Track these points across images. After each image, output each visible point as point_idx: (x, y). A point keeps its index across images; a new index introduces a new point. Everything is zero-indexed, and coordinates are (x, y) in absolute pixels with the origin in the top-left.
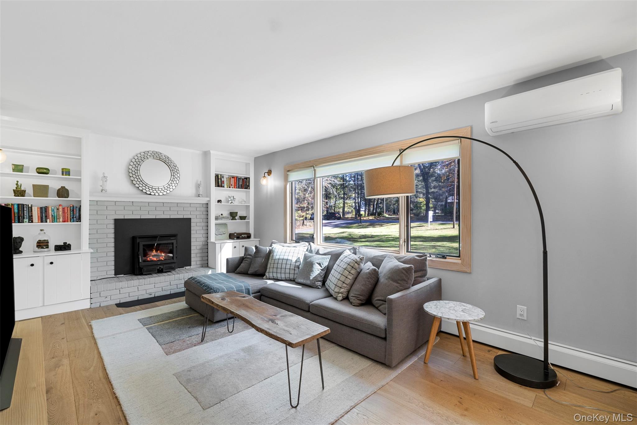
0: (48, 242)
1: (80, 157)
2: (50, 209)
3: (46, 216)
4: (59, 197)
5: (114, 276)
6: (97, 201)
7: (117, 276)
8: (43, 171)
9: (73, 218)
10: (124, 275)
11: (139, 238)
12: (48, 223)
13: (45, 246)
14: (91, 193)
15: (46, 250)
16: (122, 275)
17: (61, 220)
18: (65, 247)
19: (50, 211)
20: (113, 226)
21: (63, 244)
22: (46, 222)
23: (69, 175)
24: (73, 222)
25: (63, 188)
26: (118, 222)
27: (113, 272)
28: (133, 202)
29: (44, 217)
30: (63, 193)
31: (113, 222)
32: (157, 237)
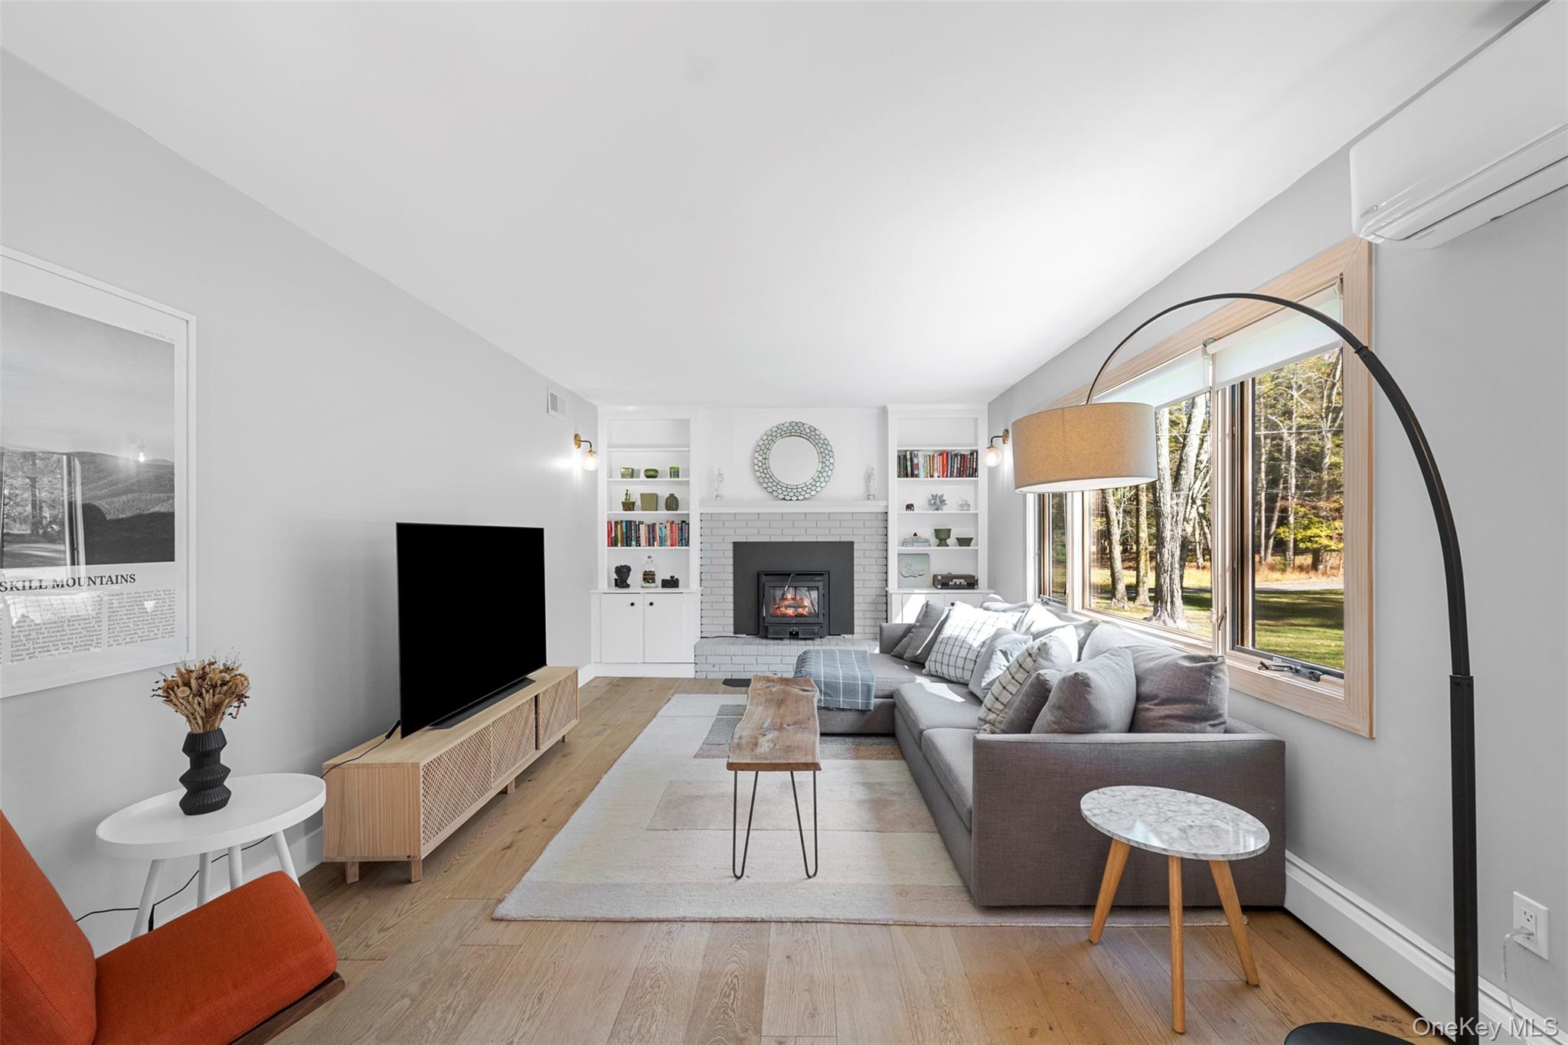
0: (654, 575)
1: (687, 449)
2: (657, 527)
3: (653, 538)
4: (667, 510)
5: (732, 635)
6: (712, 514)
7: (738, 635)
8: (652, 474)
9: (682, 540)
10: (747, 635)
11: (765, 575)
12: (656, 547)
13: (651, 579)
14: (702, 503)
15: (652, 585)
16: (745, 636)
17: (669, 543)
18: (671, 583)
19: (658, 530)
20: (731, 554)
21: (669, 578)
22: (654, 546)
23: (678, 477)
24: (682, 546)
25: (672, 496)
26: (737, 546)
27: (732, 629)
28: (759, 514)
29: (651, 540)
30: (672, 503)
31: (731, 547)
32: (790, 575)
